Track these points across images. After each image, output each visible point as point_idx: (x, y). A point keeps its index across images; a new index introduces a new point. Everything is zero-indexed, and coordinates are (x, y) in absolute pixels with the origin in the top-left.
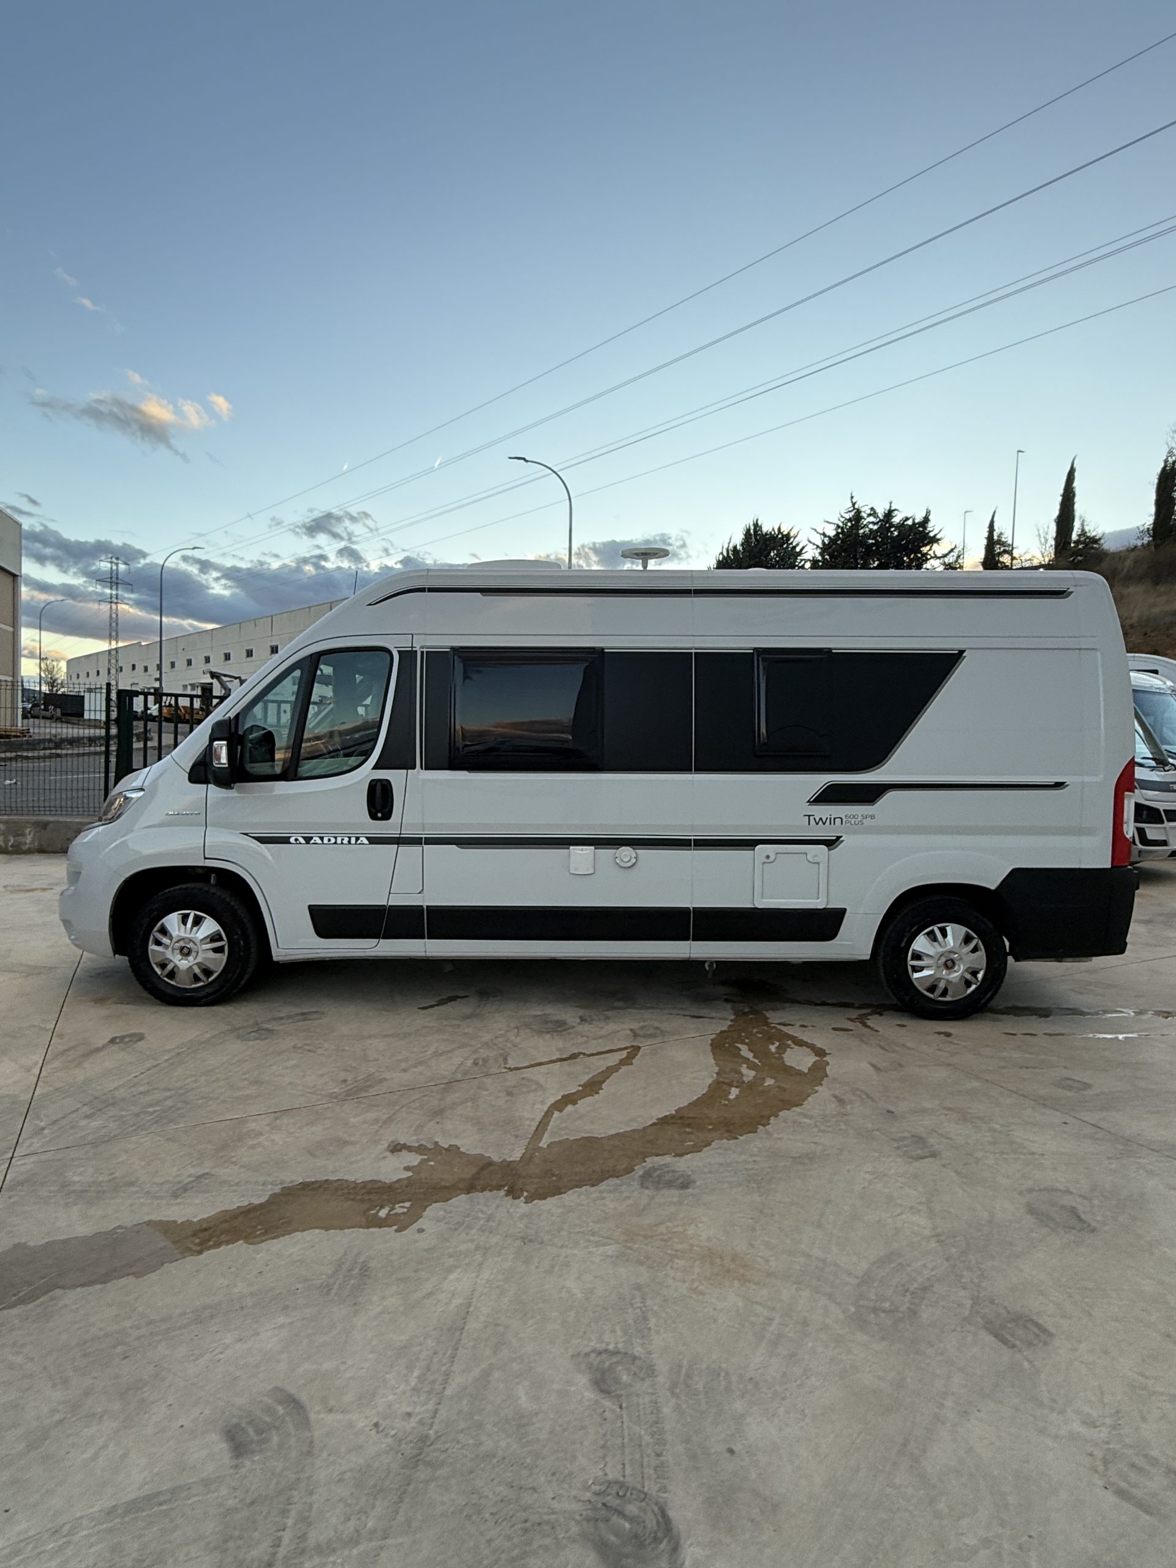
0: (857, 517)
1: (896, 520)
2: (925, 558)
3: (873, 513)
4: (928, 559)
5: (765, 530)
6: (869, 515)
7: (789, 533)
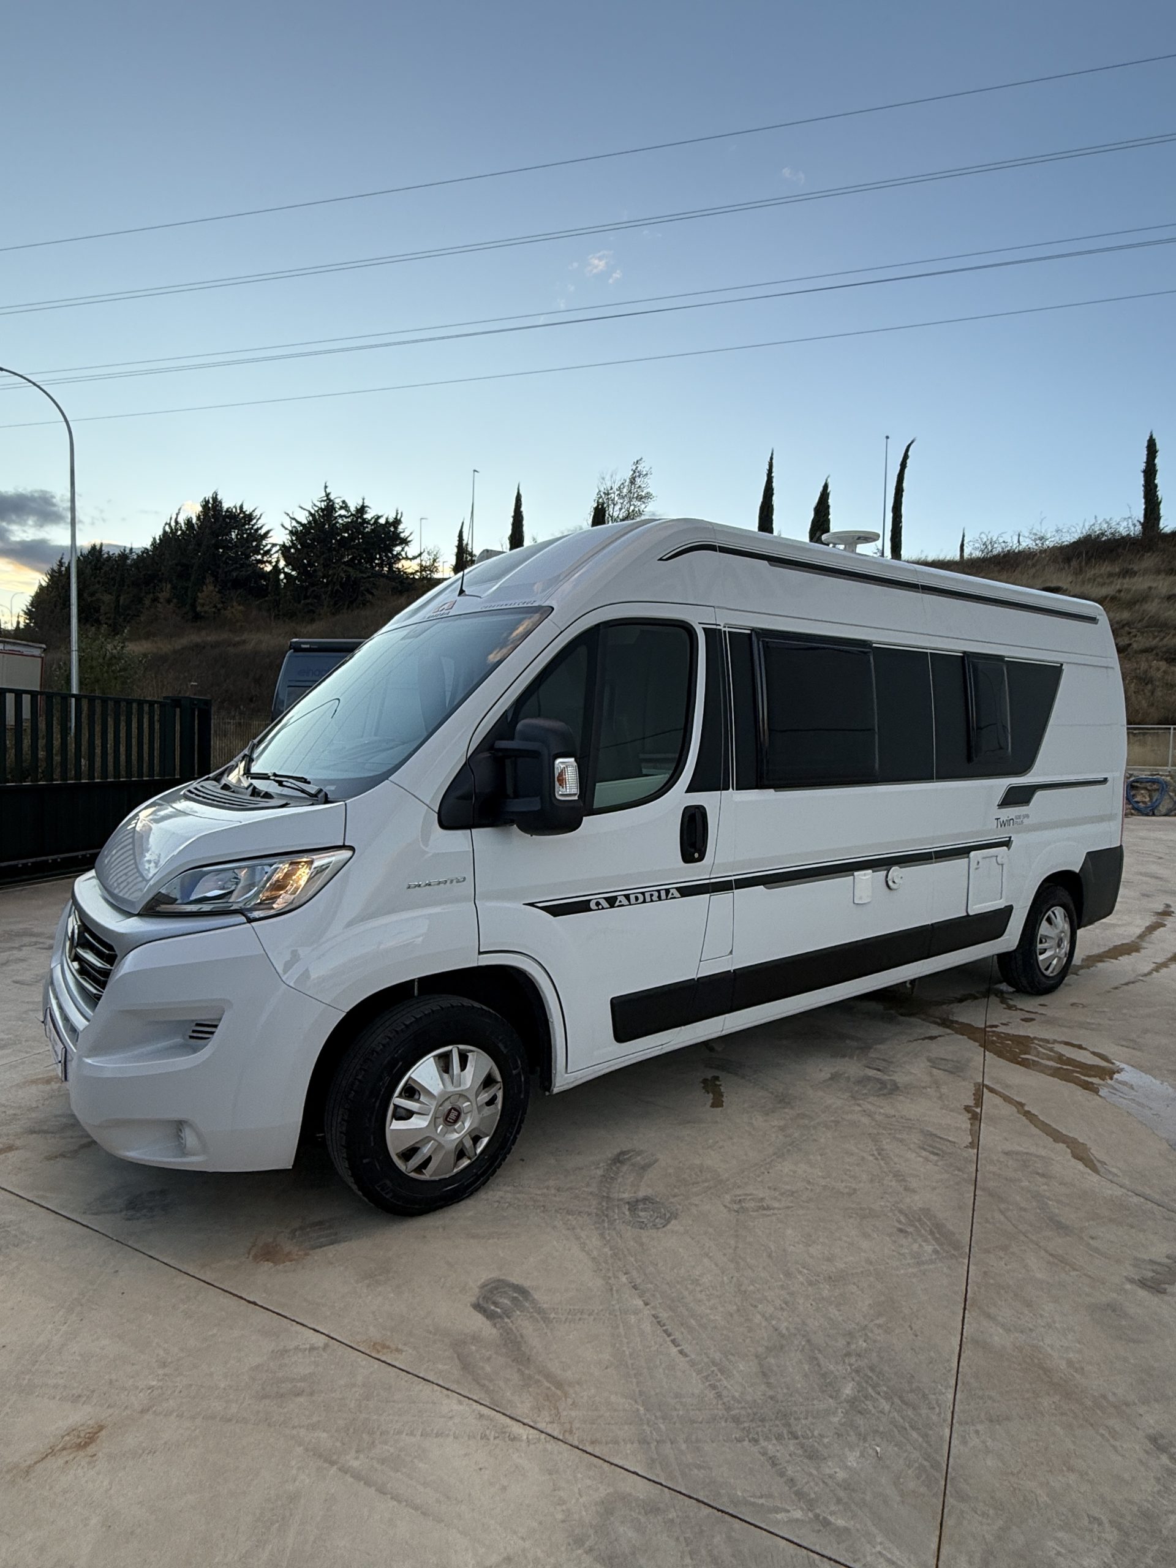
0: (329, 509)
1: (367, 516)
2: (397, 558)
3: (345, 506)
4: (400, 560)
5: (226, 505)
6: (341, 508)
7: (251, 514)
